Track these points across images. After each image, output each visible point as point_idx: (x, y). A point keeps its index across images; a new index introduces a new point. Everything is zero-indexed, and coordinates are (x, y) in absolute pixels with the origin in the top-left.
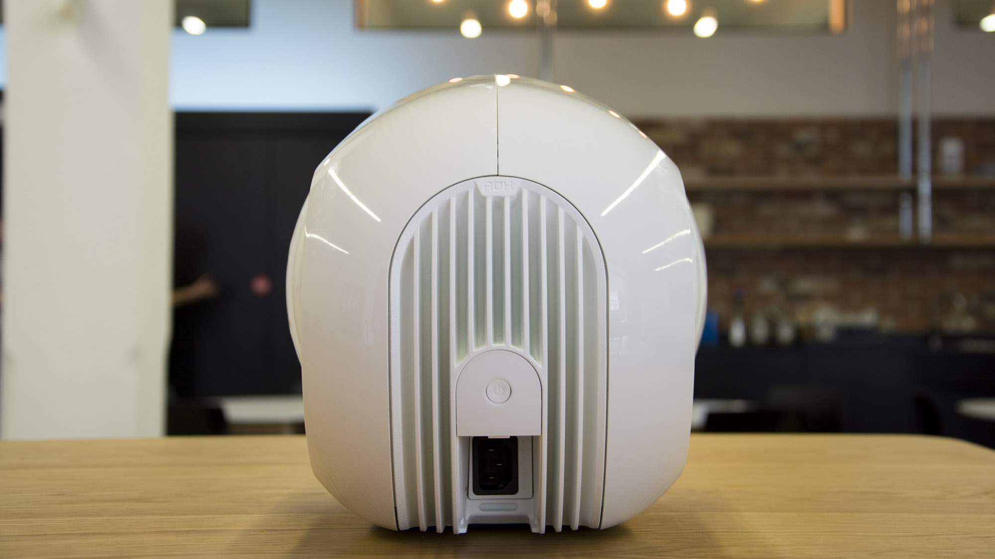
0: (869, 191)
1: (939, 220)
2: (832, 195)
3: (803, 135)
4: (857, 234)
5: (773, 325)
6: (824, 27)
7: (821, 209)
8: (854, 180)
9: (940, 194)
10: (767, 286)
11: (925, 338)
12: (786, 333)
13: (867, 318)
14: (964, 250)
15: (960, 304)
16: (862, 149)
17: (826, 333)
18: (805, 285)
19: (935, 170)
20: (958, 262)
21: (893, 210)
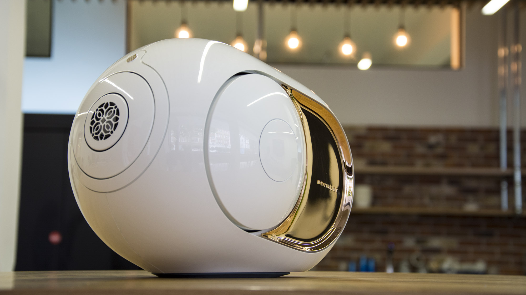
0: (478, 177)
3: (433, 139)
4: (471, 207)
5: (414, 270)
6: (447, 66)
7: (447, 190)
8: (469, 170)
10: (409, 242)
13: (479, 267)
16: (473, 149)
18: (435, 242)
21: (497, 191)
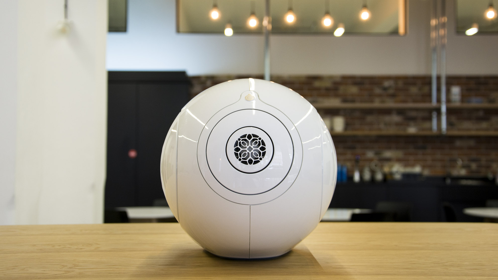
0: (417, 110)
1: (450, 124)
2: (400, 112)
3: (386, 84)
4: (412, 130)
5: (373, 173)
6: (395, 32)
7: (396, 118)
8: (411, 105)
9: (450, 111)
10: (370, 154)
11: (444, 179)
12: (379, 177)
13: (417, 169)
14: (461, 138)
15: (460, 163)
16: (414, 90)
17: (398, 177)
18: (388, 154)
19: (448, 101)
20: (458, 143)
21: (430, 119)
